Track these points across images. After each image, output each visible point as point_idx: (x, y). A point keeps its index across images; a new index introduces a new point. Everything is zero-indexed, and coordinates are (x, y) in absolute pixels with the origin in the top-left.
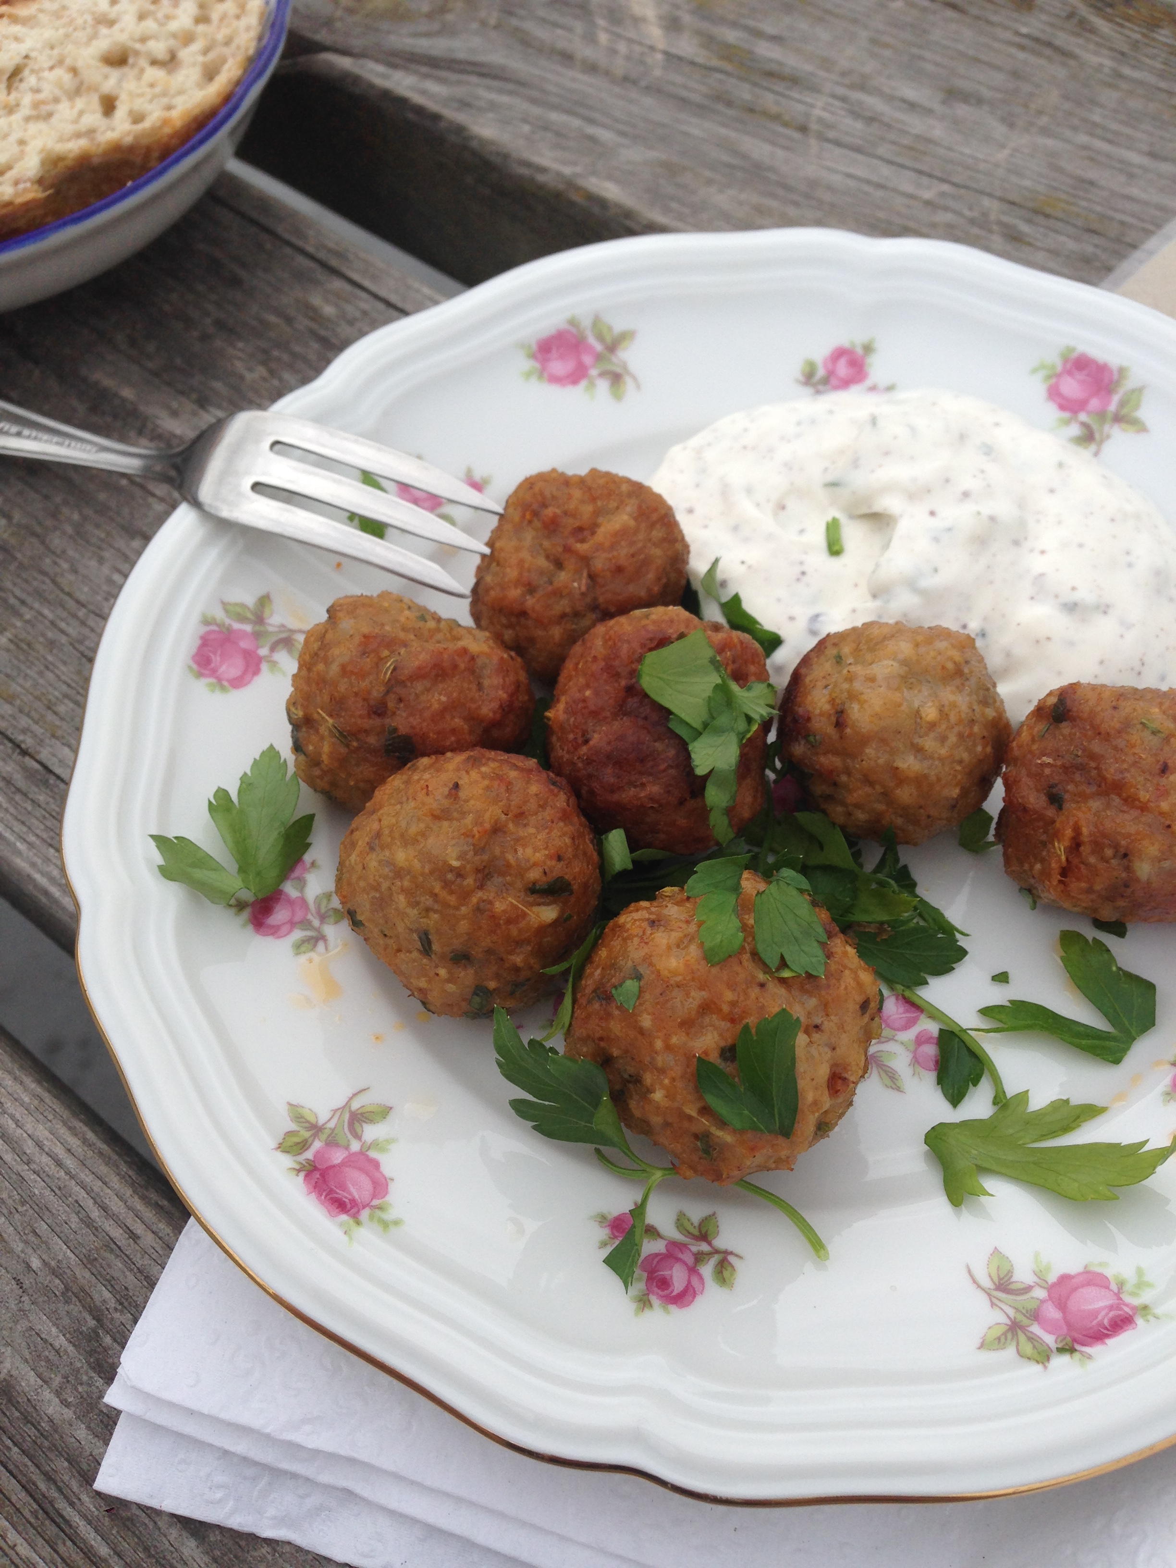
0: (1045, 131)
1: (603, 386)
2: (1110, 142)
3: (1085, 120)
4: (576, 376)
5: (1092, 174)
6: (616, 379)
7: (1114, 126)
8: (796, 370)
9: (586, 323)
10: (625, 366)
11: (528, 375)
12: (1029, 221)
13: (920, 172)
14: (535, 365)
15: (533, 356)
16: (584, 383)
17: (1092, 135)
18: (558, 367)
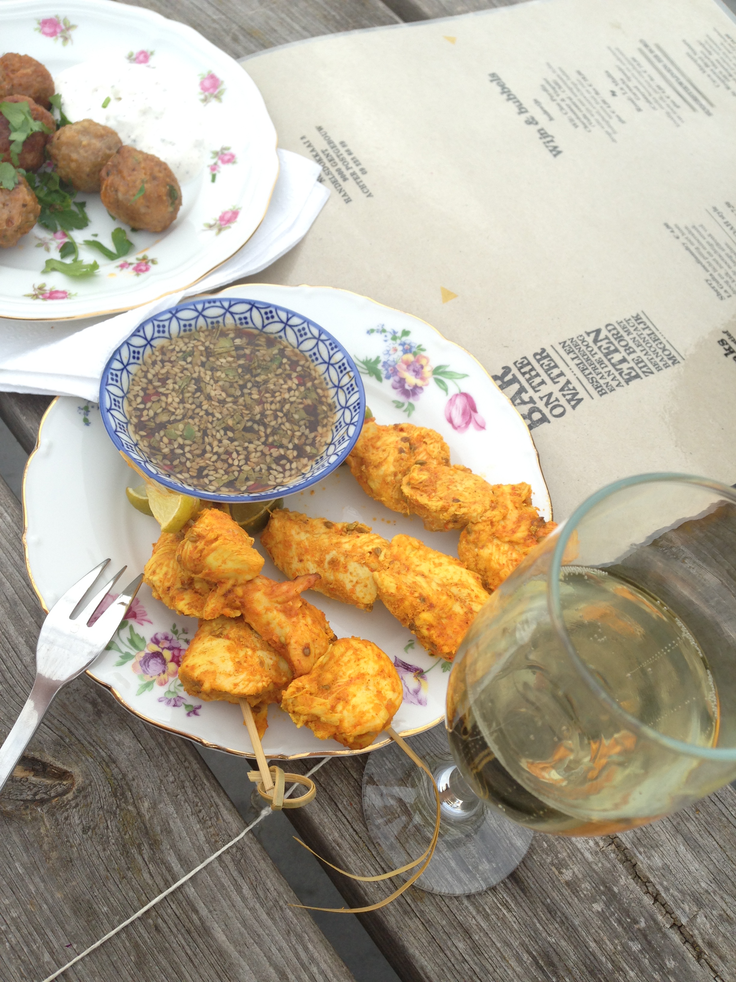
0: (272, 10)
1: (60, 40)
2: (292, 19)
3: (288, 10)
4: (53, 34)
5: (278, 28)
6: (66, 39)
7: (297, 15)
8: (127, 53)
9: (61, 18)
10: (70, 36)
11: (36, 29)
12: (244, 36)
13: (218, 9)
14: (39, 26)
15: (40, 24)
16: (54, 38)
17: (288, 15)
18: (47, 30)
